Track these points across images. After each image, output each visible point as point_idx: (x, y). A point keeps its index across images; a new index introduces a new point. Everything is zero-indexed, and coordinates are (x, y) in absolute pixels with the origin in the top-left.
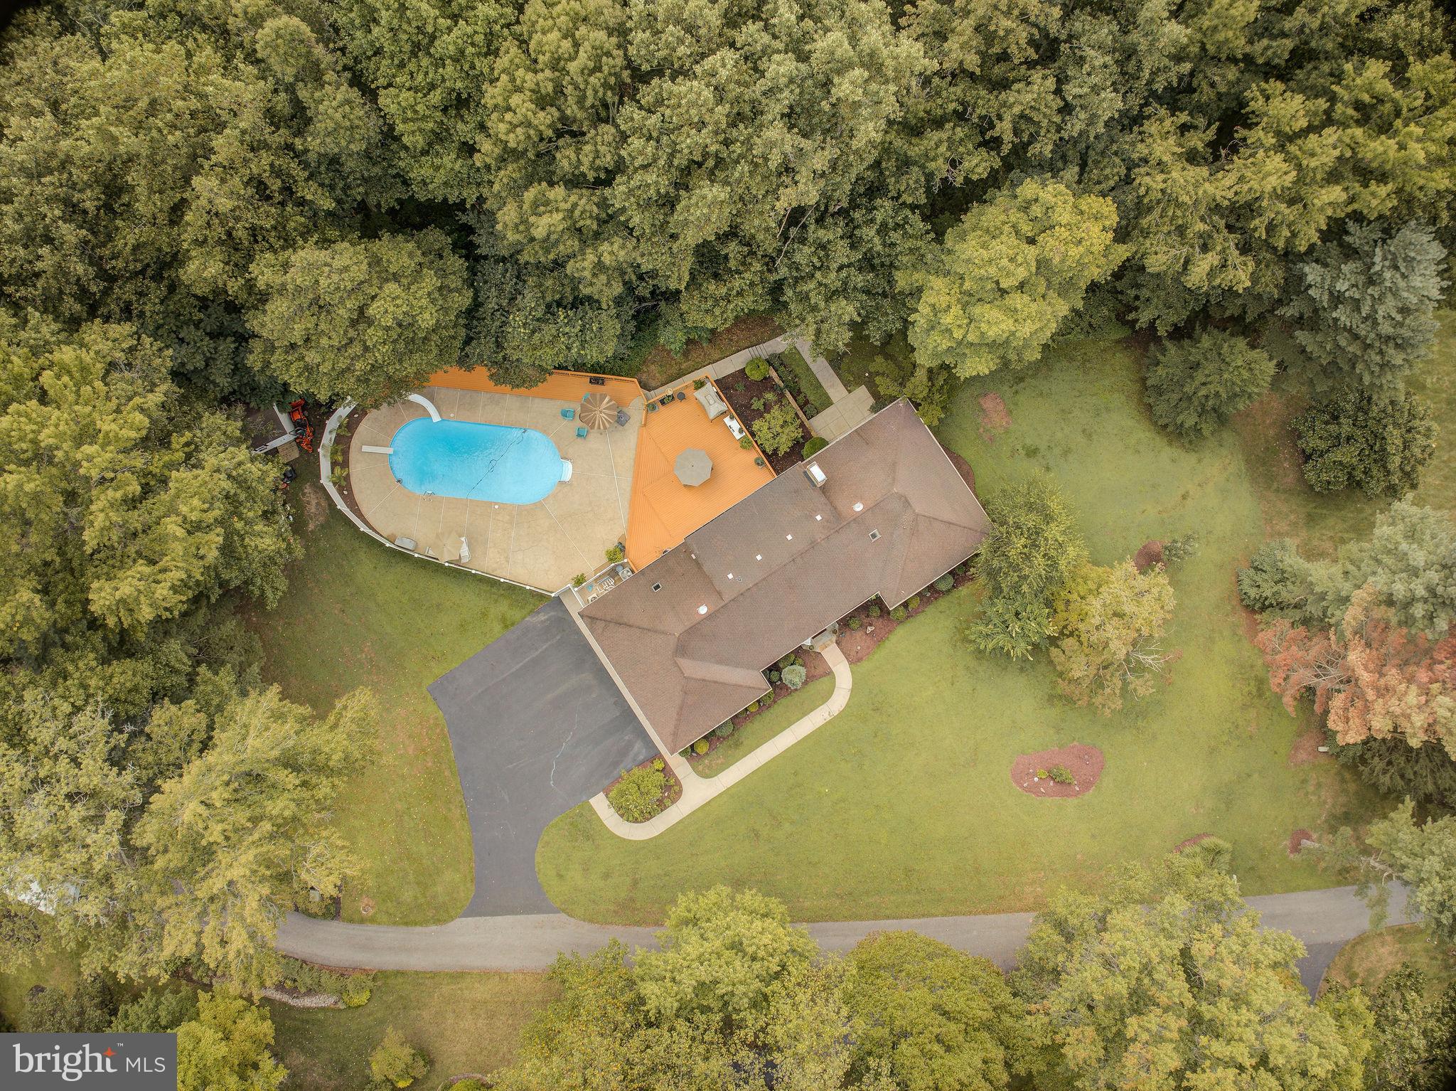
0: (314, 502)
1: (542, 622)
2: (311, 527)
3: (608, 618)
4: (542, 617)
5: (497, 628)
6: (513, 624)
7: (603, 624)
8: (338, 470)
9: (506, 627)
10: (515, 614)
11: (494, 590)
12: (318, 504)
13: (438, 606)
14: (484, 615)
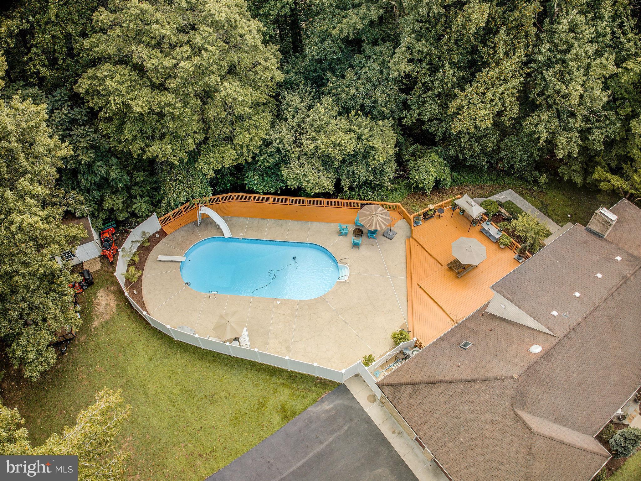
0: (103, 304)
1: (327, 411)
2: (96, 323)
3: (417, 380)
4: (327, 406)
5: (276, 419)
6: (294, 415)
7: (410, 389)
8: (132, 269)
9: (286, 417)
10: (297, 404)
11: (274, 379)
12: (107, 305)
13: (212, 396)
14: (262, 405)
